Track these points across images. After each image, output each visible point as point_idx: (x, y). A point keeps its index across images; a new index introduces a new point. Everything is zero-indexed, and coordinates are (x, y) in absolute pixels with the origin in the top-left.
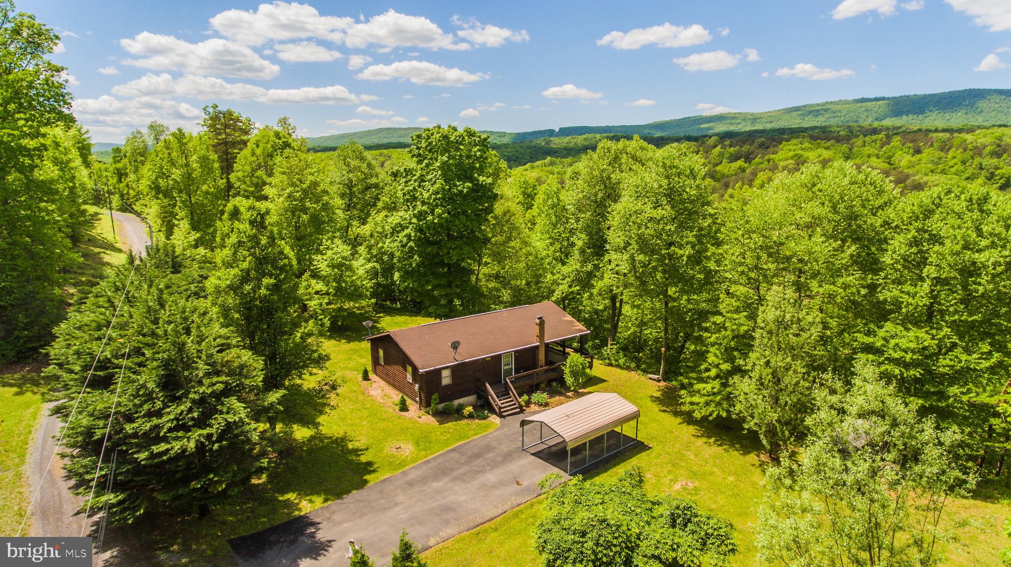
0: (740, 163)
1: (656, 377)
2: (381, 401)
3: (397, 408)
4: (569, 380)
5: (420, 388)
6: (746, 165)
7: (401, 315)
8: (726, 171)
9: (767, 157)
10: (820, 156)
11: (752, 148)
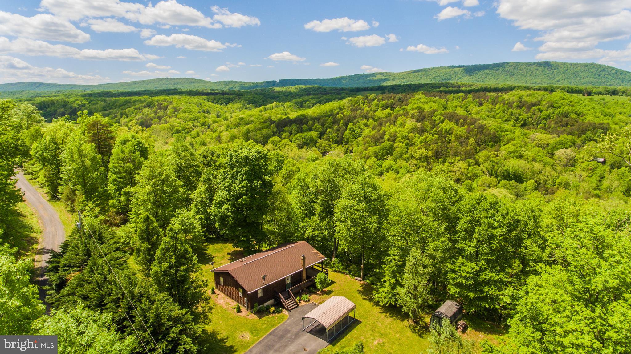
0: (388, 110)
1: (359, 278)
2: (226, 307)
3: (235, 310)
4: (319, 286)
5: (247, 300)
6: (392, 112)
7: (218, 243)
8: (380, 115)
9: (402, 107)
10: (431, 108)
11: (394, 102)
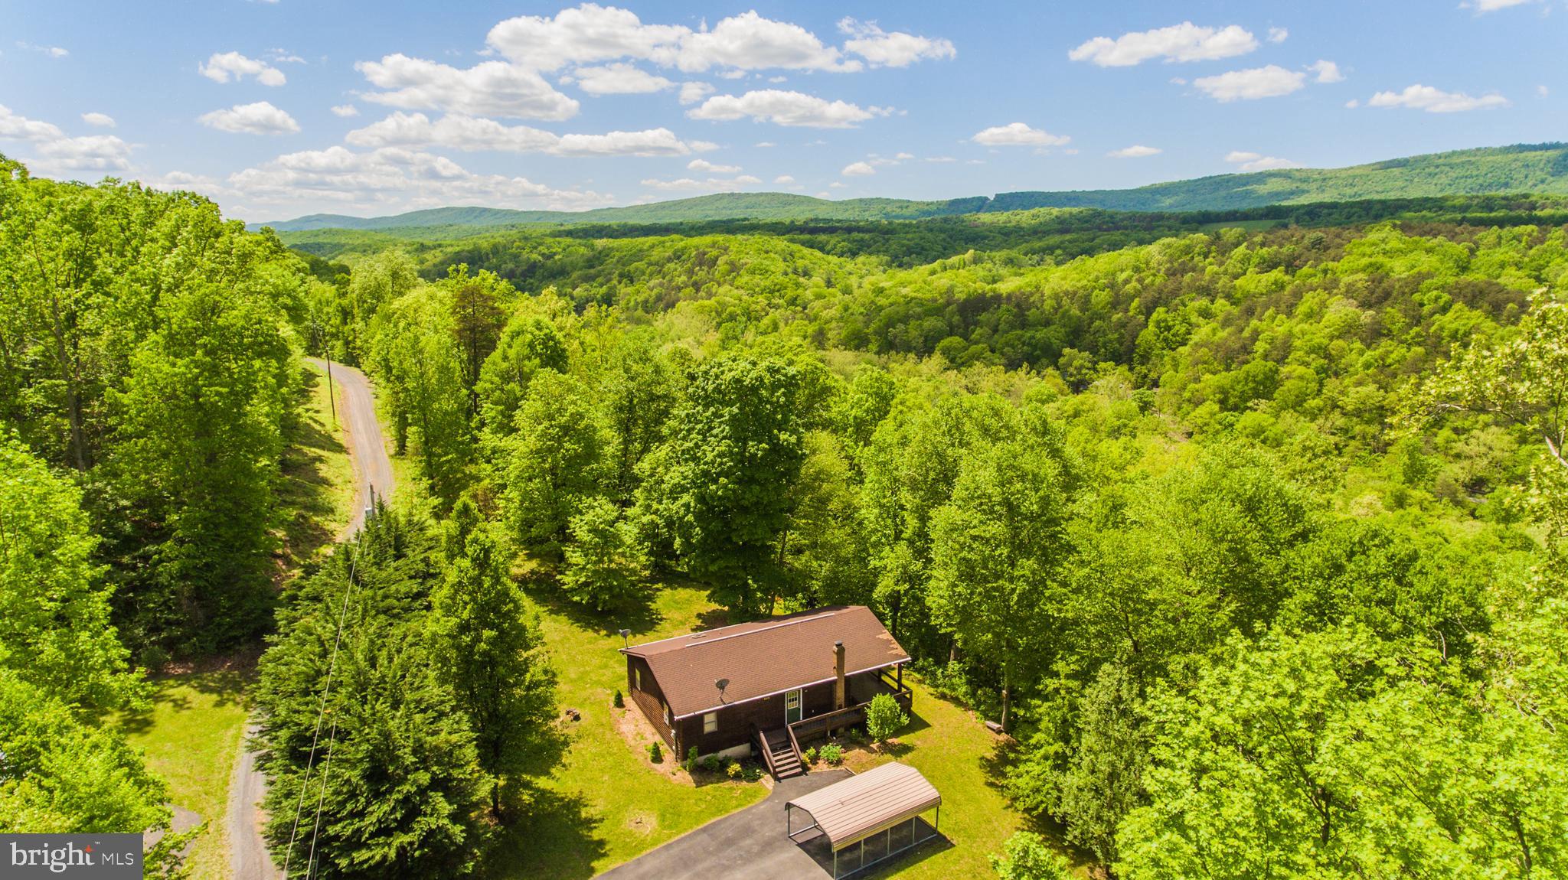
0: (1277, 274)
1: (996, 726)
2: (633, 743)
3: (650, 755)
4: (873, 729)
5: (677, 735)
6: (1287, 278)
8: (1251, 287)
9: (1322, 266)
10: (1413, 267)
11: (1298, 250)
